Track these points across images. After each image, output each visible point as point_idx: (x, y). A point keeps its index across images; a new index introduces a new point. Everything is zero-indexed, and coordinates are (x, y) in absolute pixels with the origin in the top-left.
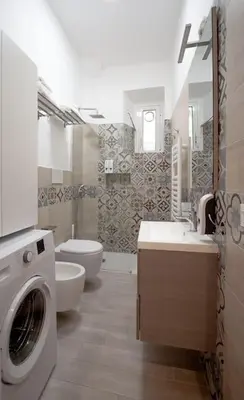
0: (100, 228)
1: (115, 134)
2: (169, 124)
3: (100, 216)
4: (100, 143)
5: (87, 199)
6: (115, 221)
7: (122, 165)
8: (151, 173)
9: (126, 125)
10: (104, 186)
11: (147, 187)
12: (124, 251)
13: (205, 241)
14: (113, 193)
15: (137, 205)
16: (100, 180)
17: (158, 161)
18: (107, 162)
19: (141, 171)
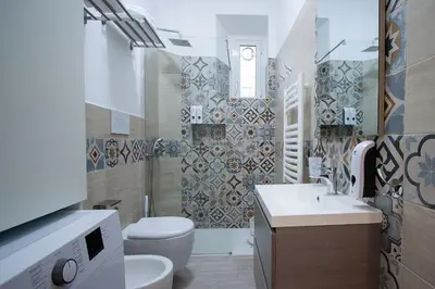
0: (184, 199)
1: (205, 72)
2: (273, 64)
3: (185, 182)
4: (184, 81)
5: (164, 159)
6: (206, 188)
7: (215, 113)
8: (251, 124)
9: (219, 61)
10: (190, 141)
11: (247, 143)
12: (219, 225)
13: (362, 207)
14: (202, 150)
15: (234, 166)
16: (184, 132)
17: (261, 110)
18: (193, 107)
19: (239, 121)
